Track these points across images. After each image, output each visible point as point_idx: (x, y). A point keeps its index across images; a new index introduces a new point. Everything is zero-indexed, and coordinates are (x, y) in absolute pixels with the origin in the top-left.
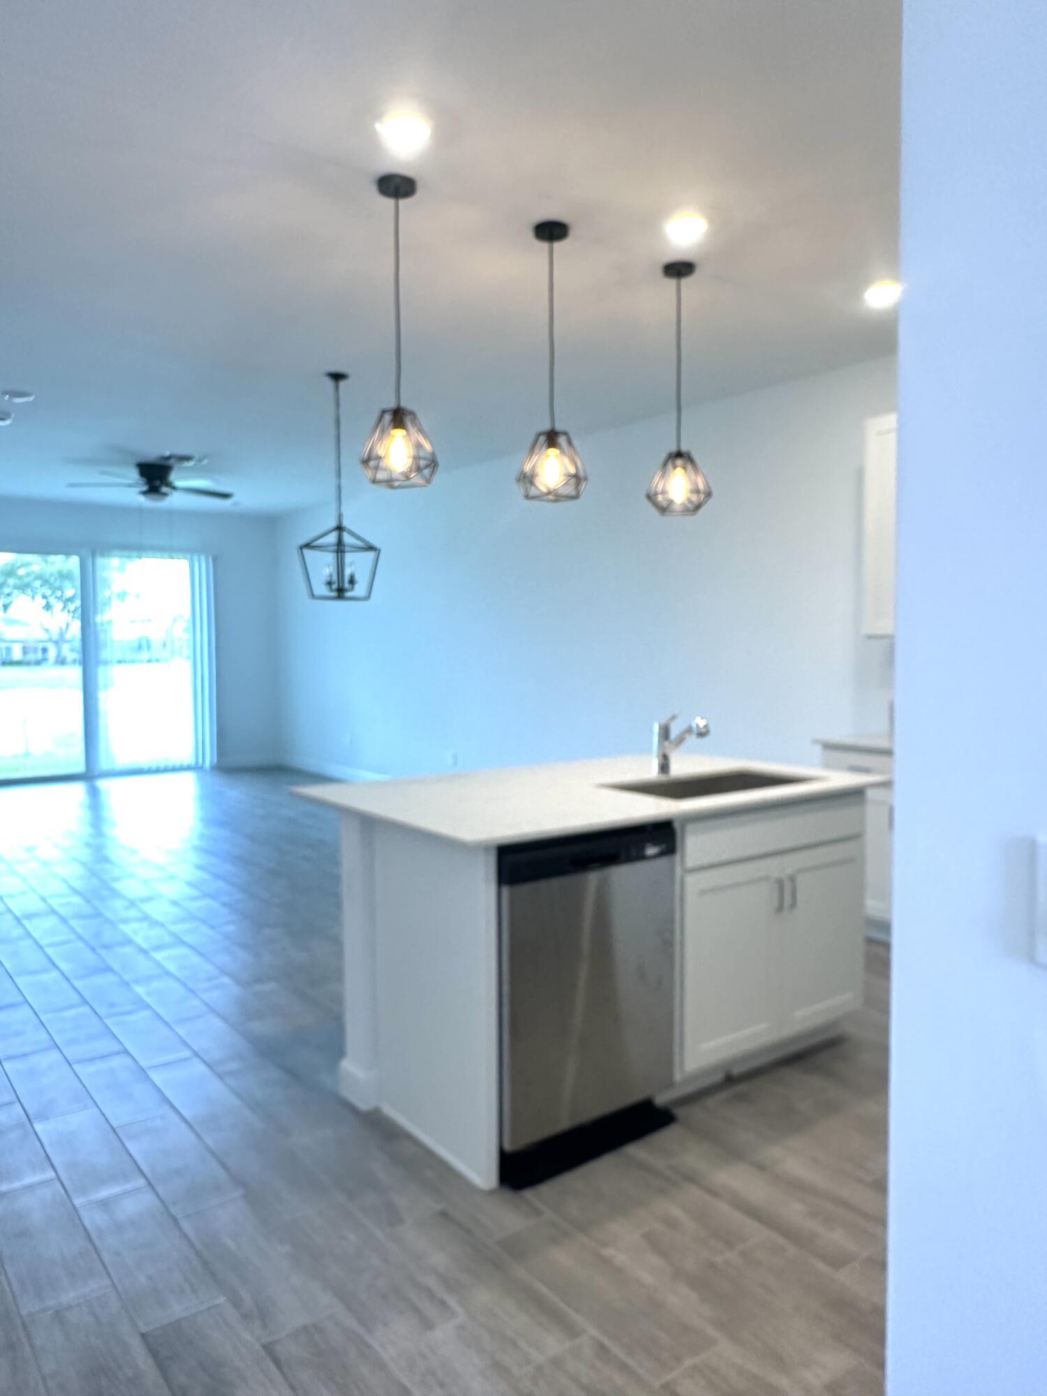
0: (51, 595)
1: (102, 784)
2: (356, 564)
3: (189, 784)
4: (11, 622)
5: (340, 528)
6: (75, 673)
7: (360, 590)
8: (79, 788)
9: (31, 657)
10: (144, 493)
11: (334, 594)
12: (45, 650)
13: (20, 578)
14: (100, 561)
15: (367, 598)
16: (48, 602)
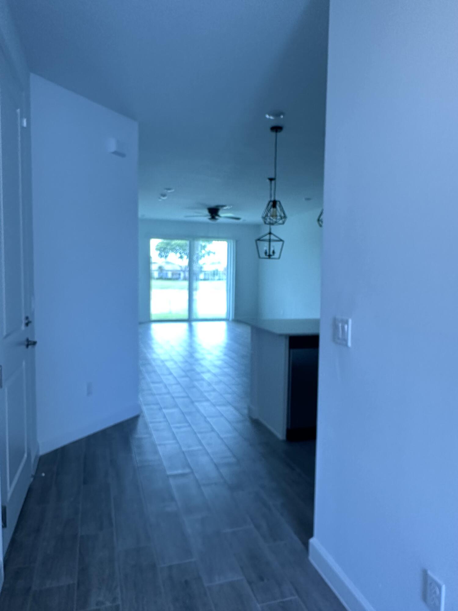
0: (183, 253)
1: (194, 324)
2: (276, 246)
3: (223, 325)
4: (168, 263)
5: (270, 233)
6: (186, 283)
7: (276, 255)
8: (185, 325)
9: (175, 277)
10: (210, 219)
11: (267, 257)
12: (180, 274)
13: (172, 246)
14: (196, 242)
15: (279, 258)
16: (181, 256)
